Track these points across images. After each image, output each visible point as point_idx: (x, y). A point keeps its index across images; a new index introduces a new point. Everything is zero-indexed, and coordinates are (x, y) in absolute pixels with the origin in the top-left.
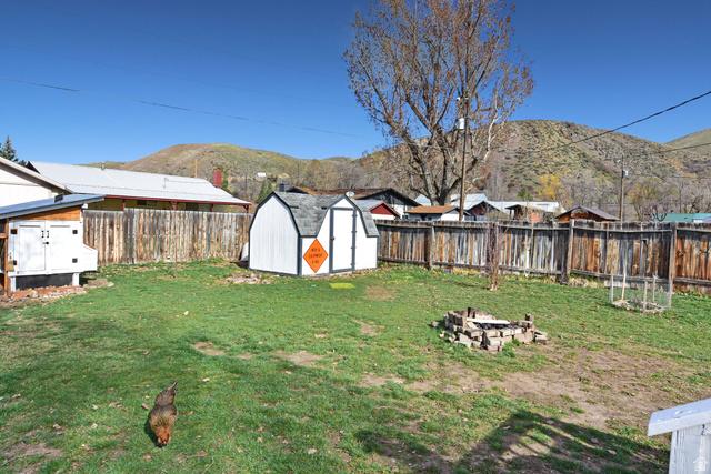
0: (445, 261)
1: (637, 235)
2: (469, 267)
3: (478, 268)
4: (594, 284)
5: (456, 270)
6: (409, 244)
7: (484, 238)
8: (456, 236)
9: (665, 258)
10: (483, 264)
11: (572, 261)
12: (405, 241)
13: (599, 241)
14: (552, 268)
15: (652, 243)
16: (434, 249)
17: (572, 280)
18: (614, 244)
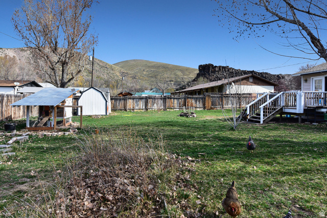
0: (132, 108)
1: (180, 98)
2: (140, 109)
3: (143, 109)
4: (172, 110)
5: (135, 110)
6: (118, 104)
7: (144, 100)
8: (135, 100)
9: (185, 103)
10: (144, 108)
11: (167, 105)
12: (116, 103)
13: (172, 100)
14: (162, 107)
15: (183, 100)
16: (128, 104)
17: (168, 110)
18: (175, 100)
